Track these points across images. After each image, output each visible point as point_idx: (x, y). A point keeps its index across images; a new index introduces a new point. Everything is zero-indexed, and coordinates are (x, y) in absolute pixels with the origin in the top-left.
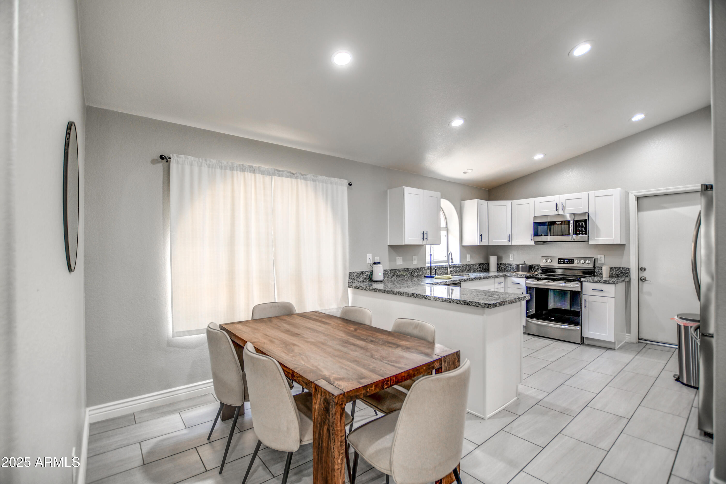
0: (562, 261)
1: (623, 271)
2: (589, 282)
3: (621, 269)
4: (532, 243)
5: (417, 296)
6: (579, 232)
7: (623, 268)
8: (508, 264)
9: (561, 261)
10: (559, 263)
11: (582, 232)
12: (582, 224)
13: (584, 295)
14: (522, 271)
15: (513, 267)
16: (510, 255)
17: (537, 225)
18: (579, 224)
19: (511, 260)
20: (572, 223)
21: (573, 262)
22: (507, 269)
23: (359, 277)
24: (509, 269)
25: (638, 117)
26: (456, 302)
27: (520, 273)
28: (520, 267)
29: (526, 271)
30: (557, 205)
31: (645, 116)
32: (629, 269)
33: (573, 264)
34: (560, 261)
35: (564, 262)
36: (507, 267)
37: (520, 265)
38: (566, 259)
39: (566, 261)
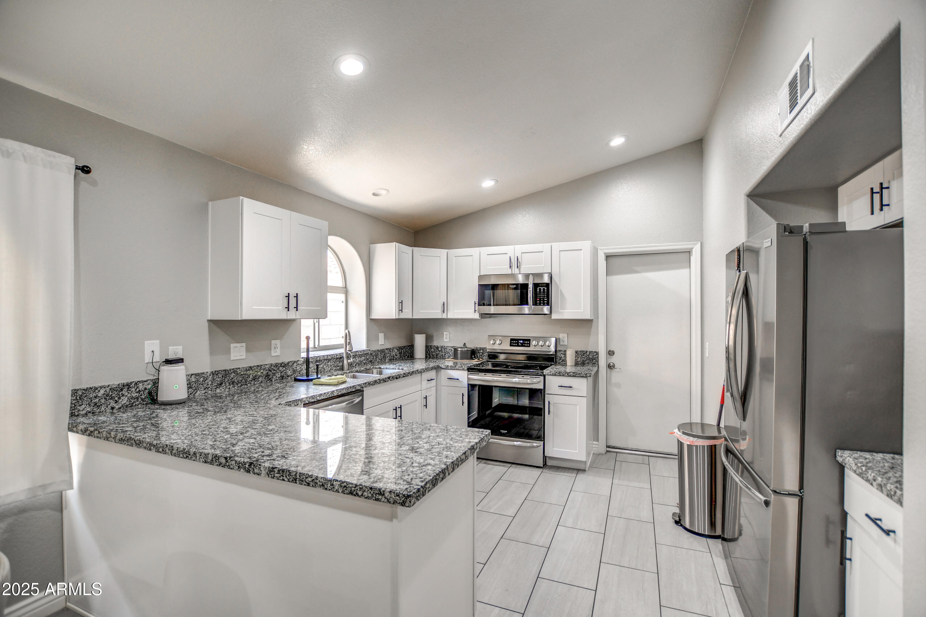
0: (515, 343)
1: (590, 356)
2: (554, 375)
3: (588, 353)
4: (477, 316)
5: (227, 464)
6: (540, 300)
7: (590, 352)
8: (442, 347)
9: (514, 342)
10: (511, 345)
11: (544, 300)
12: (544, 289)
13: (547, 394)
14: (462, 358)
15: (449, 351)
16: (445, 333)
17: (483, 288)
18: (540, 289)
19: (445, 340)
20: (531, 287)
21: (529, 344)
22: (440, 355)
23: (116, 399)
24: (443, 354)
25: (617, 141)
26: (323, 485)
27: (459, 361)
28: (459, 352)
29: (467, 359)
30: (510, 259)
31: (627, 140)
32: (597, 353)
33: (529, 346)
34: (513, 343)
35: (518, 343)
36: (439, 351)
37: (459, 349)
38: (521, 340)
39: (521, 343)
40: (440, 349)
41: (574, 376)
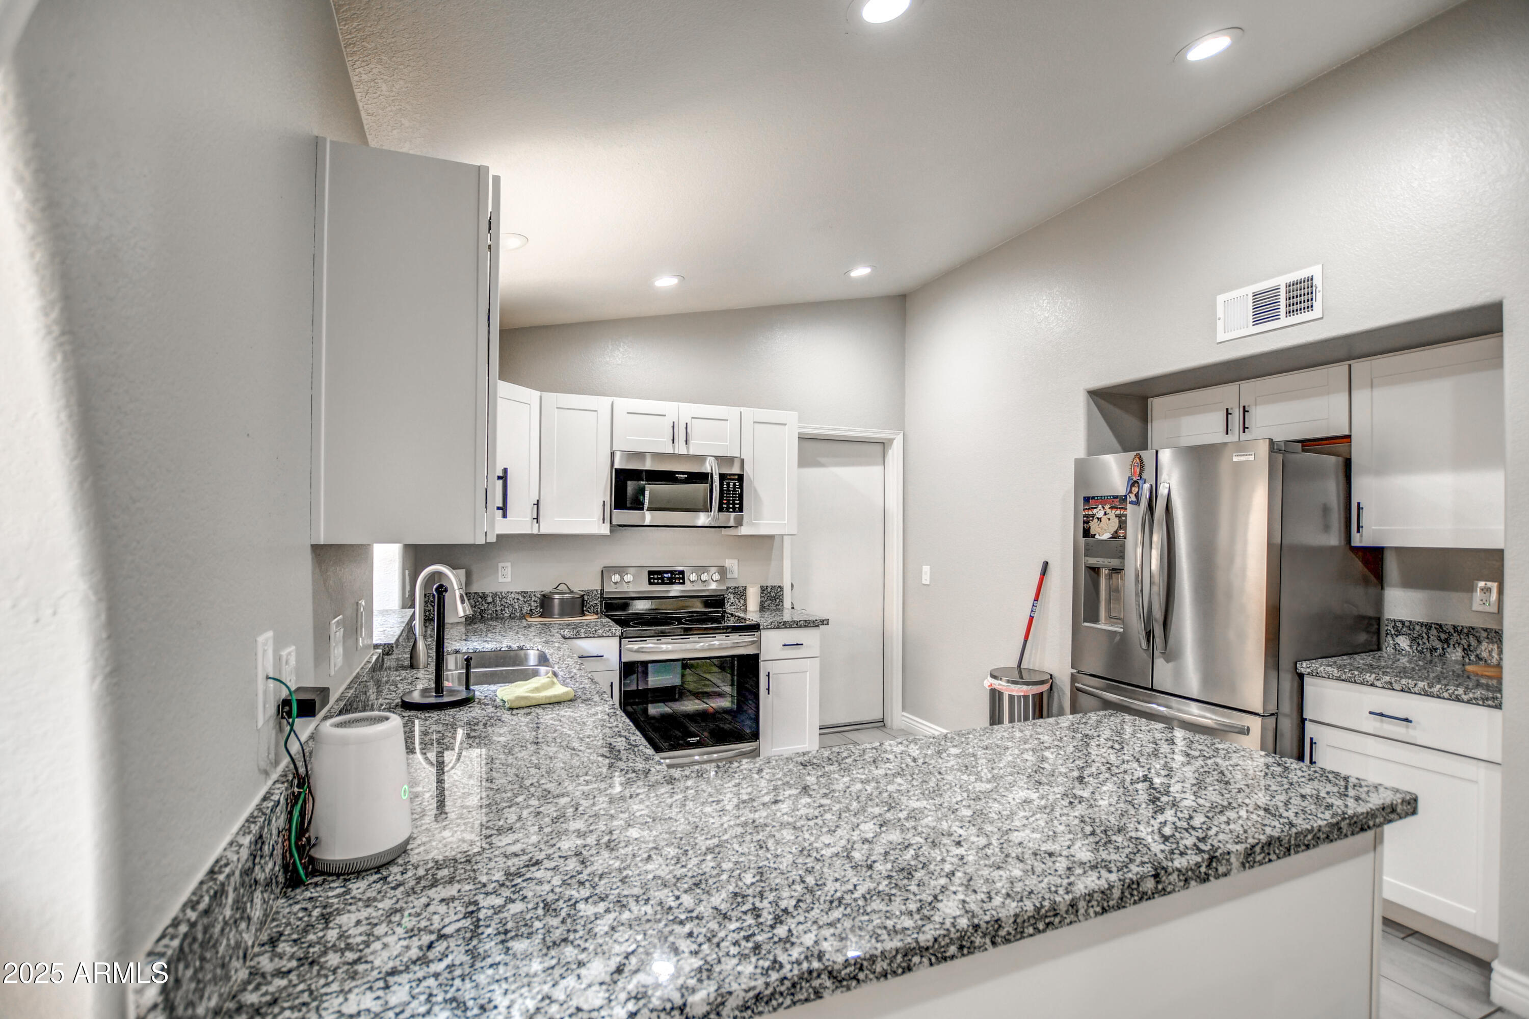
0: (658, 579)
1: (773, 594)
2: (776, 628)
3: (769, 590)
4: (605, 529)
6: (728, 504)
7: (773, 587)
8: (495, 595)
9: (656, 576)
10: (650, 583)
11: (734, 504)
12: (734, 484)
13: (764, 661)
14: (562, 614)
15: (512, 602)
16: (501, 565)
17: (622, 477)
18: (728, 484)
19: (501, 580)
20: (716, 478)
21: (683, 578)
22: (490, 612)
24: (498, 608)
27: (557, 620)
28: (556, 602)
29: (572, 615)
30: (686, 428)
31: (872, 273)
32: (781, 588)
33: (684, 583)
34: (654, 579)
35: (662, 579)
36: (489, 603)
37: (557, 596)
38: (667, 572)
39: (668, 578)
40: (490, 599)
41: (806, 626)
